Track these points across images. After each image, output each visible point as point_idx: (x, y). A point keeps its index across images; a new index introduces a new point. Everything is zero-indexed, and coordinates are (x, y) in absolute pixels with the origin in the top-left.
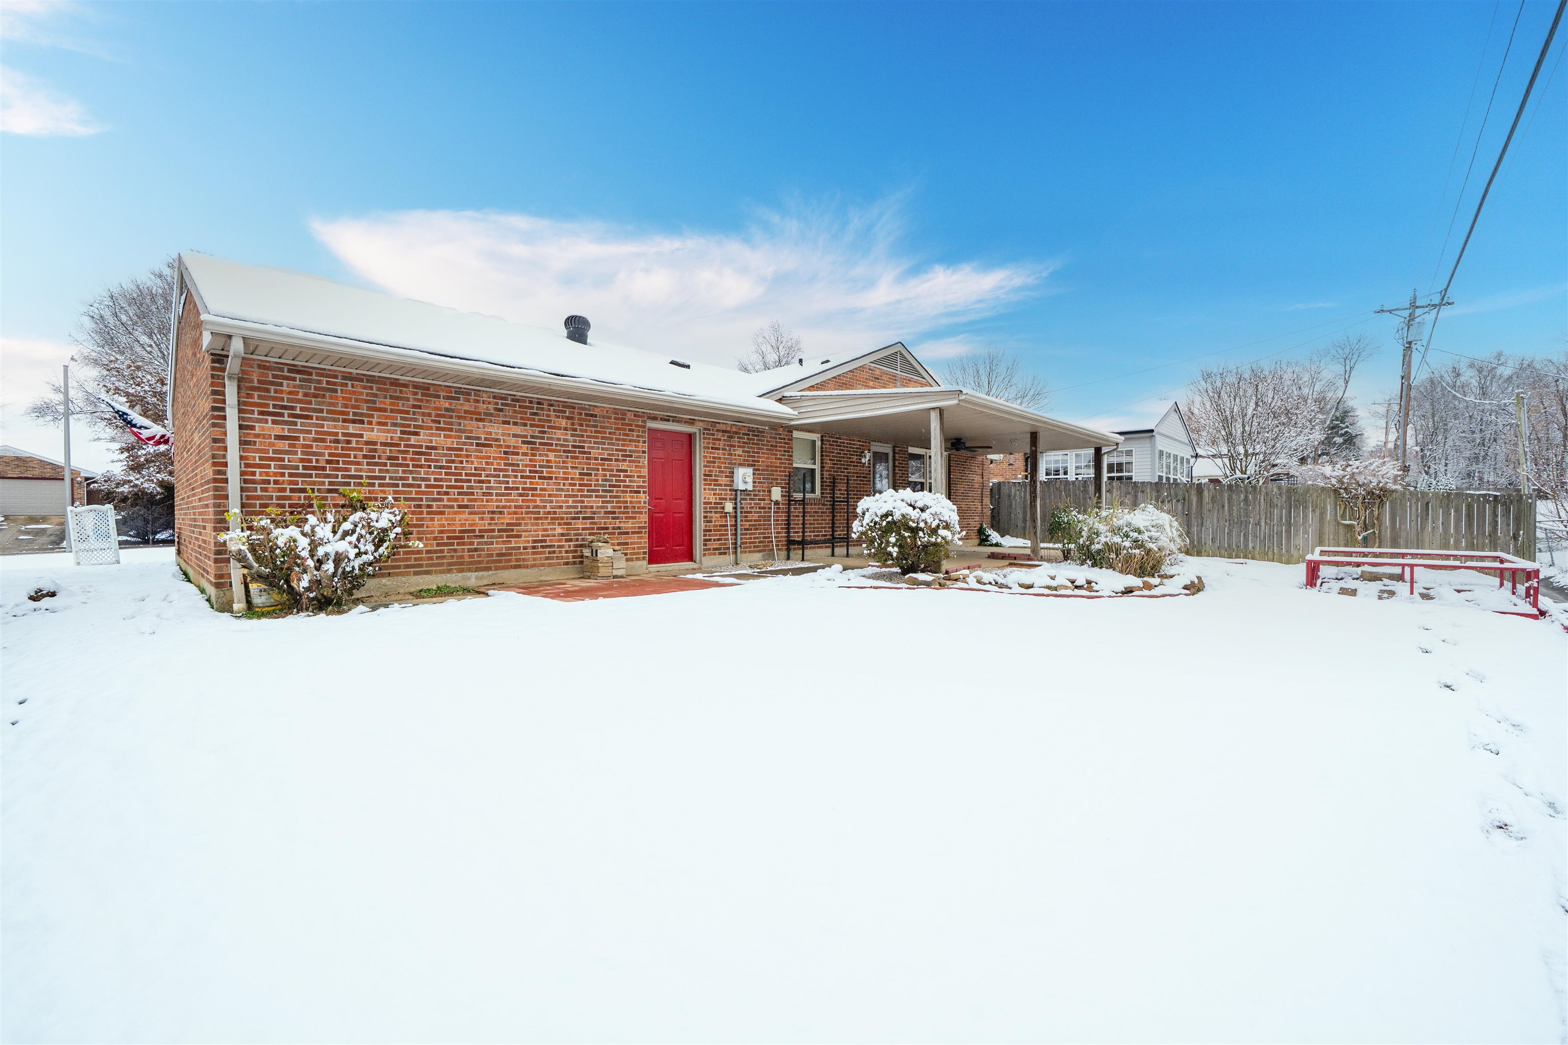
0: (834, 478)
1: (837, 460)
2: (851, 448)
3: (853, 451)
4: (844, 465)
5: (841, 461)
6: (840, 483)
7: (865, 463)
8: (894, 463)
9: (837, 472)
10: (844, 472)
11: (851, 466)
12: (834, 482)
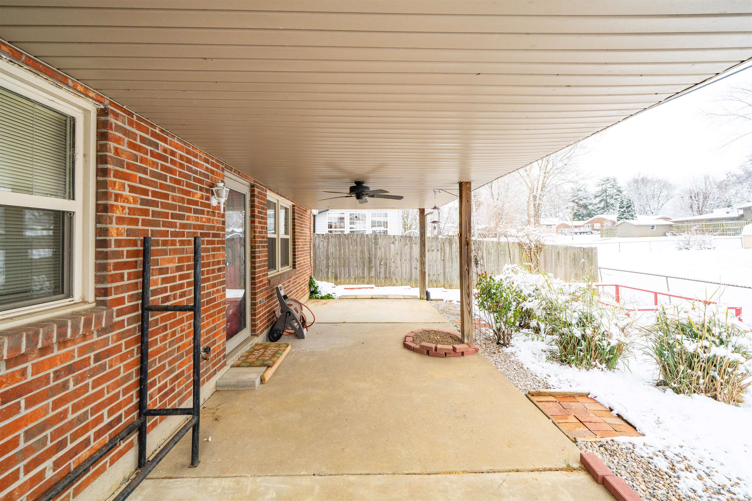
0: (145, 241)
1: (155, 194)
2: (189, 169)
3: (195, 179)
4: (173, 207)
5: (166, 196)
6: (164, 252)
7: (218, 208)
8: (253, 211)
9: (156, 224)
10: (173, 225)
11: (189, 210)
12: (145, 253)
